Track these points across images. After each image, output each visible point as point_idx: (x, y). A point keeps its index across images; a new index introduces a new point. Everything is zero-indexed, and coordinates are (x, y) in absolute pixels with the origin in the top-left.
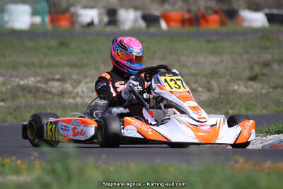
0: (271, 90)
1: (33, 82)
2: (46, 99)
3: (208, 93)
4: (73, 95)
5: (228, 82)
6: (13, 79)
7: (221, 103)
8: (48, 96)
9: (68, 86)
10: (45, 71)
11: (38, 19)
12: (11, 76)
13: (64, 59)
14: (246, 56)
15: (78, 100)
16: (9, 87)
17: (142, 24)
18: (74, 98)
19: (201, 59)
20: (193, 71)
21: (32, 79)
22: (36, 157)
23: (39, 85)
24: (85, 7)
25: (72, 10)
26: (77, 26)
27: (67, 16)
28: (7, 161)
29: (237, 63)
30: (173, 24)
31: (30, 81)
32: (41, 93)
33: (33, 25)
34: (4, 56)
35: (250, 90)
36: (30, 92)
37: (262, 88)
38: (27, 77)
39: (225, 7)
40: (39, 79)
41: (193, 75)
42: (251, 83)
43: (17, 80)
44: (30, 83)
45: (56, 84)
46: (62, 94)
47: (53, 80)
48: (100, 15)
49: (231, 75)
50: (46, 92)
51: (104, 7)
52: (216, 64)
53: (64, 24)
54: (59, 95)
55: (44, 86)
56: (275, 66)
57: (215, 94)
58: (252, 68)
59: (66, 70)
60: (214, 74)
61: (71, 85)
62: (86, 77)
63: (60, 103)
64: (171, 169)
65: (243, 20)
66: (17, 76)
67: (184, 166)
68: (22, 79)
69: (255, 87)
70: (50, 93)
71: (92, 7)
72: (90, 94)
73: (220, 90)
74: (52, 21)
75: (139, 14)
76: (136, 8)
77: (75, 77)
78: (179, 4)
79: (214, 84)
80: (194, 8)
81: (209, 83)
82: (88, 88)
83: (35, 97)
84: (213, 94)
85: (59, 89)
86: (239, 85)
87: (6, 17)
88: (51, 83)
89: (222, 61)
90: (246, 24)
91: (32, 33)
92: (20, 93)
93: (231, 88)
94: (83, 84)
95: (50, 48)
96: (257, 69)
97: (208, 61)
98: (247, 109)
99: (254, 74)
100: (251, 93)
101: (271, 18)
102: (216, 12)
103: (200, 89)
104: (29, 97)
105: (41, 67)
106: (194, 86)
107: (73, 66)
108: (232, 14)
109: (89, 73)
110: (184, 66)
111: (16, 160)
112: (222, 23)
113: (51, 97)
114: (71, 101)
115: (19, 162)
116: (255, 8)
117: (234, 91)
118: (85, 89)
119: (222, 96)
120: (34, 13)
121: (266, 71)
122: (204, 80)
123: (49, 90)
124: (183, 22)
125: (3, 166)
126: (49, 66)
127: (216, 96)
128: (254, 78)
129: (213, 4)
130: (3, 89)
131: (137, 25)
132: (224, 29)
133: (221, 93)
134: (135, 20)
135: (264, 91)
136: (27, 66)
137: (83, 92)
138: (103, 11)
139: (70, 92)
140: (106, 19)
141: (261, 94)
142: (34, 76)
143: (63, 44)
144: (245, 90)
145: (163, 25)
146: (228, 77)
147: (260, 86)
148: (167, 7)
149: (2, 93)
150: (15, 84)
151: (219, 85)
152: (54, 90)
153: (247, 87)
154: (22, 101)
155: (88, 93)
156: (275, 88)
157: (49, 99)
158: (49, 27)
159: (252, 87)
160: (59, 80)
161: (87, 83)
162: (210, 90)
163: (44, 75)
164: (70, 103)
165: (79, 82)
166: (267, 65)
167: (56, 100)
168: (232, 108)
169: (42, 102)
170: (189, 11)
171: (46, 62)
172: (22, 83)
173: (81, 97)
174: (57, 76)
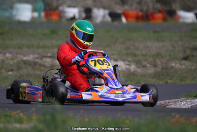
1: (32, 58)
2: (41, 70)
3: (154, 68)
5: (168, 60)
6: (18, 56)
7: (163, 75)
8: (42, 68)
10: (40, 51)
11: (36, 15)
12: (17, 54)
13: (54, 42)
14: (180, 43)
16: (15, 61)
17: (109, 19)
19: (149, 44)
20: (144, 52)
21: (32, 56)
23: (36, 60)
24: (70, 6)
25: (61, 8)
26: (63, 20)
27: (57, 12)
28: (13, 113)
29: (174, 47)
30: (130, 19)
31: (31, 58)
32: (38, 66)
33: (33, 18)
34: (12, 39)
35: (183, 67)
36: (30, 65)
37: (192, 66)
38: (28, 54)
39: (167, 8)
40: (36, 56)
41: (143, 55)
42: (184, 62)
43: (21, 56)
44: (30, 59)
45: (48, 60)
47: (47, 57)
48: (80, 12)
49: (170, 56)
50: (41, 65)
51: (83, 7)
52: (160, 48)
53: (55, 17)
54: (50, 68)
55: (40, 61)
57: (159, 69)
58: (185, 51)
59: (55, 50)
60: (158, 55)
64: (127, 122)
65: (179, 17)
66: (21, 54)
67: (136, 120)
68: (25, 56)
69: (187, 64)
70: (44, 66)
71: (74, 7)
73: (163, 66)
74: (46, 16)
75: (107, 12)
76: (104, 8)
78: (135, 6)
79: (158, 62)
80: (145, 8)
81: (155, 61)
83: (33, 68)
84: (157, 69)
85: (51, 63)
86: (176, 63)
87: (14, 12)
88: (44, 59)
89: (164, 46)
90: (181, 20)
91: (33, 23)
92: (23, 66)
93: (170, 65)
95: (44, 35)
96: (188, 52)
97: (154, 46)
98: (181, 80)
99: (186, 55)
100: (184, 69)
102: (160, 12)
103: (148, 65)
104: (29, 69)
105: (38, 47)
106: (144, 63)
108: (172, 14)
110: (138, 49)
111: (20, 113)
112: (165, 19)
113: (45, 69)
115: (22, 114)
116: (188, 9)
117: (172, 67)
119: (164, 71)
120: (34, 10)
121: (194, 53)
122: (151, 59)
123: (43, 63)
124: (138, 18)
125: (10, 117)
126: (44, 47)
127: (160, 70)
128: (186, 58)
129: (158, 6)
130: (11, 63)
131: (105, 19)
132: (166, 24)
133: (163, 69)
134: (104, 16)
135: (193, 68)
136: (28, 47)
138: (82, 9)
140: (84, 15)
141: (191, 69)
142: (33, 54)
143: (53, 32)
144: (180, 67)
145: (124, 20)
146: (168, 58)
147: (190, 64)
148: (126, 7)
149: (11, 65)
150: (20, 59)
151: (162, 63)
152: (47, 64)
153: (181, 65)
154: (24, 71)
157: (43, 70)
158: (44, 20)
159: (185, 64)
160: (50, 57)
162: (155, 66)
163: (40, 54)
166: (195, 49)
168: (170, 79)
169: (38, 72)
170: (141, 11)
171: (41, 44)
172: (25, 58)
174: (49, 55)
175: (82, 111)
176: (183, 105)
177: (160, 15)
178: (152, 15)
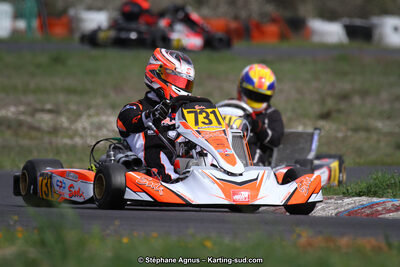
0: (349, 133)
1: (14, 113)
2: (31, 138)
4: (70, 133)
5: (290, 120)
8: (34, 134)
9: (64, 121)
10: (30, 98)
11: (21, 24)
13: (58, 81)
14: (315, 84)
15: (78, 140)
18: (71, 138)
21: (13, 109)
22: (16, 221)
23: (22, 117)
24: (90, 8)
25: (72, 12)
27: (65, 20)
29: (302, 93)
31: (10, 112)
32: (24, 129)
33: (15, 32)
36: (9, 127)
37: (338, 130)
38: (6, 105)
39: (288, 14)
40: (22, 108)
42: (321, 123)
44: (10, 114)
45: (47, 117)
46: (55, 131)
47: (43, 110)
49: (293, 110)
50: (32, 128)
53: (59, 31)
54: (49, 133)
55: (29, 119)
56: (357, 100)
58: (323, 101)
59: (61, 98)
61: (68, 119)
62: (89, 107)
63: (51, 143)
64: (209, 244)
65: (310, 33)
67: (227, 240)
69: (327, 128)
70: (38, 129)
71: (99, 9)
72: (94, 133)
74: (42, 27)
77: (73, 107)
78: (223, 8)
80: (243, 14)
82: (92, 124)
83: (16, 134)
85: (51, 124)
86: (305, 125)
88: (39, 116)
90: (316, 39)
91: (14, 41)
94: (84, 118)
95: (38, 66)
96: (330, 103)
99: (325, 110)
100: (322, 137)
101: (351, 31)
102: (274, 21)
104: (8, 134)
105: (26, 91)
107: (70, 91)
108: (297, 25)
109: (93, 102)
113: (39, 135)
114: (67, 141)
116: (330, 16)
118: (87, 125)
120: (17, 15)
121: (343, 106)
123: (36, 124)
126: (38, 90)
128: (326, 116)
129: (270, 9)
132: (285, 45)
135: (340, 135)
136: (5, 90)
137: (84, 129)
139: (67, 129)
141: (336, 138)
142: (16, 105)
143: (57, 60)
146: (289, 114)
147: (334, 127)
148: (206, 11)
152: (44, 126)
155: (91, 131)
156: (356, 130)
157: (36, 138)
158: (38, 35)
159: (323, 128)
160: (50, 111)
161: (90, 116)
163: (29, 104)
164: (66, 145)
165: (79, 116)
166: (345, 97)
167: (46, 139)
169: (26, 142)
170: (236, 18)
171: (32, 85)
173: (81, 136)
174: (48, 106)
175: (117, 223)
176: (321, 210)
177: (272, 28)
178: (258, 26)
